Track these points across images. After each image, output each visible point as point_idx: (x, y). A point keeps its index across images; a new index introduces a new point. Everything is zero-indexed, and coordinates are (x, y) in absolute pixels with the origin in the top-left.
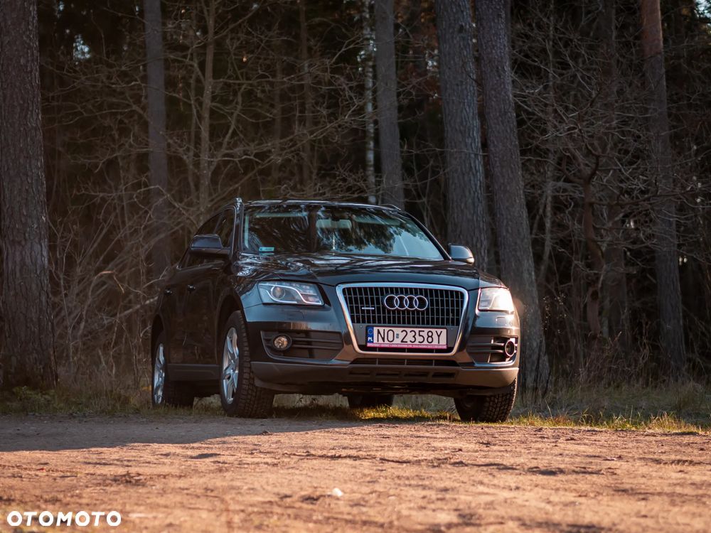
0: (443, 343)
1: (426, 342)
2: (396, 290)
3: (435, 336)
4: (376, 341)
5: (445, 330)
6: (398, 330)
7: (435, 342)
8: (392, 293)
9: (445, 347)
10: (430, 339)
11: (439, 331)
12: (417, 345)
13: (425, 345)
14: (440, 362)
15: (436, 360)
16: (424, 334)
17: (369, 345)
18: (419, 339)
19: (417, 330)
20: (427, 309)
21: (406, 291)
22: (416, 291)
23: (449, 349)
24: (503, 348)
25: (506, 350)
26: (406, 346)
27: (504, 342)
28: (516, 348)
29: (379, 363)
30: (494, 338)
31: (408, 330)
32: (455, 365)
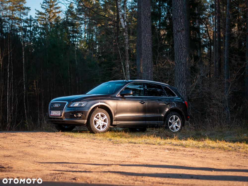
1: (57, 114)
4: (51, 114)
5: (60, 112)
8: (55, 103)
9: (60, 115)
15: (60, 118)
16: (57, 112)
24: (74, 115)
25: (75, 116)
26: (55, 115)
27: (74, 114)
28: (81, 115)
29: (56, 119)
30: (71, 113)
31: (55, 112)
32: (63, 119)
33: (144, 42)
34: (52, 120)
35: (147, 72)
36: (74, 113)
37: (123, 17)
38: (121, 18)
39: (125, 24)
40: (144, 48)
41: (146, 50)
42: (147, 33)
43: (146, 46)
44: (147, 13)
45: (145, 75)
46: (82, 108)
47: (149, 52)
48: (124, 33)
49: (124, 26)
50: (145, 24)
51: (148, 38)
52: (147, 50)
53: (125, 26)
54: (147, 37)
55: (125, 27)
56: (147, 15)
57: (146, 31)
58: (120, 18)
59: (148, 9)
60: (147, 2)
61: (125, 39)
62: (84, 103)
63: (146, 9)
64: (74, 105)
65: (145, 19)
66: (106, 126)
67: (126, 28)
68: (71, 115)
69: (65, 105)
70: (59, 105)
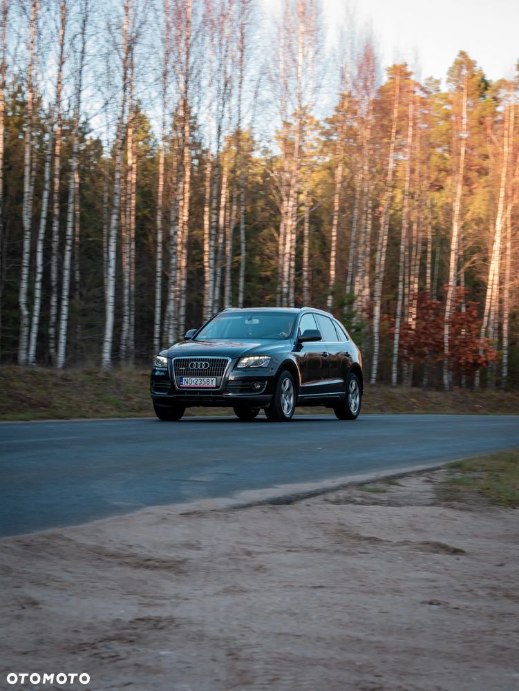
0: (214, 384)
2: (195, 360)
3: (210, 381)
4: (184, 384)
6: (193, 379)
7: (211, 384)
9: (215, 386)
10: (208, 383)
11: (212, 378)
12: (202, 386)
13: (206, 385)
14: (215, 393)
15: (213, 392)
17: (181, 386)
18: (203, 383)
19: (202, 378)
20: (209, 368)
21: (199, 360)
22: (204, 360)
23: (217, 387)
26: (196, 386)
27: (251, 383)
29: (187, 393)
31: (199, 379)
32: (221, 394)
69: (225, 366)
70: (206, 364)
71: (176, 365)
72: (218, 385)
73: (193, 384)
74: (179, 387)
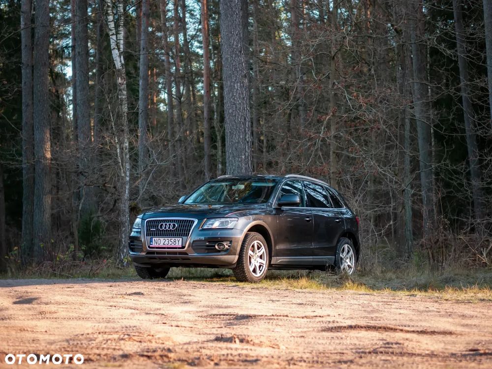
0: (180, 245)
1: (173, 244)
2: (165, 221)
3: (177, 242)
4: (154, 244)
5: (181, 239)
6: (162, 239)
7: (177, 244)
8: (163, 222)
9: (181, 246)
10: (175, 243)
11: (179, 239)
12: (170, 246)
13: (173, 246)
14: (180, 253)
15: (179, 253)
16: (172, 241)
17: (151, 246)
18: (170, 243)
19: (169, 239)
20: (176, 229)
22: (173, 221)
23: (183, 247)
24: (214, 246)
25: (216, 247)
26: (165, 246)
27: (215, 244)
28: (229, 246)
29: (157, 254)
30: (209, 242)
31: (166, 239)
32: (187, 254)
33: (232, 100)
34: (155, 255)
35: (239, 158)
36: (214, 242)
37: (117, 46)
38: (114, 49)
39: (121, 62)
40: (230, 111)
41: (235, 116)
42: (238, 82)
43: (236, 107)
44: (237, 42)
45: (234, 164)
46: (230, 231)
47: (241, 119)
48: (120, 78)
49: (120, 64)
50: (233, 63)
51: (238, 91)
52: (237, 116)
53: (122, 65)
54: (238, 89)
55: (121, 67)
56: (237, 46)
57: (235, 78)
58: (112, 48)
59: (237, 35)
60: (236, 20)
61: (120, 90)
62: (231, 221)
63: (234, 33)
64: (212, 224)
65: (233, 54)
66: (263, 266)
67: (123, 69)
68: (208, 246)
69: (191, 226)
70: (174, 225)
71: (147, 226)
72: (184, 245)
73: (162, 244)
74: (149, 247)
